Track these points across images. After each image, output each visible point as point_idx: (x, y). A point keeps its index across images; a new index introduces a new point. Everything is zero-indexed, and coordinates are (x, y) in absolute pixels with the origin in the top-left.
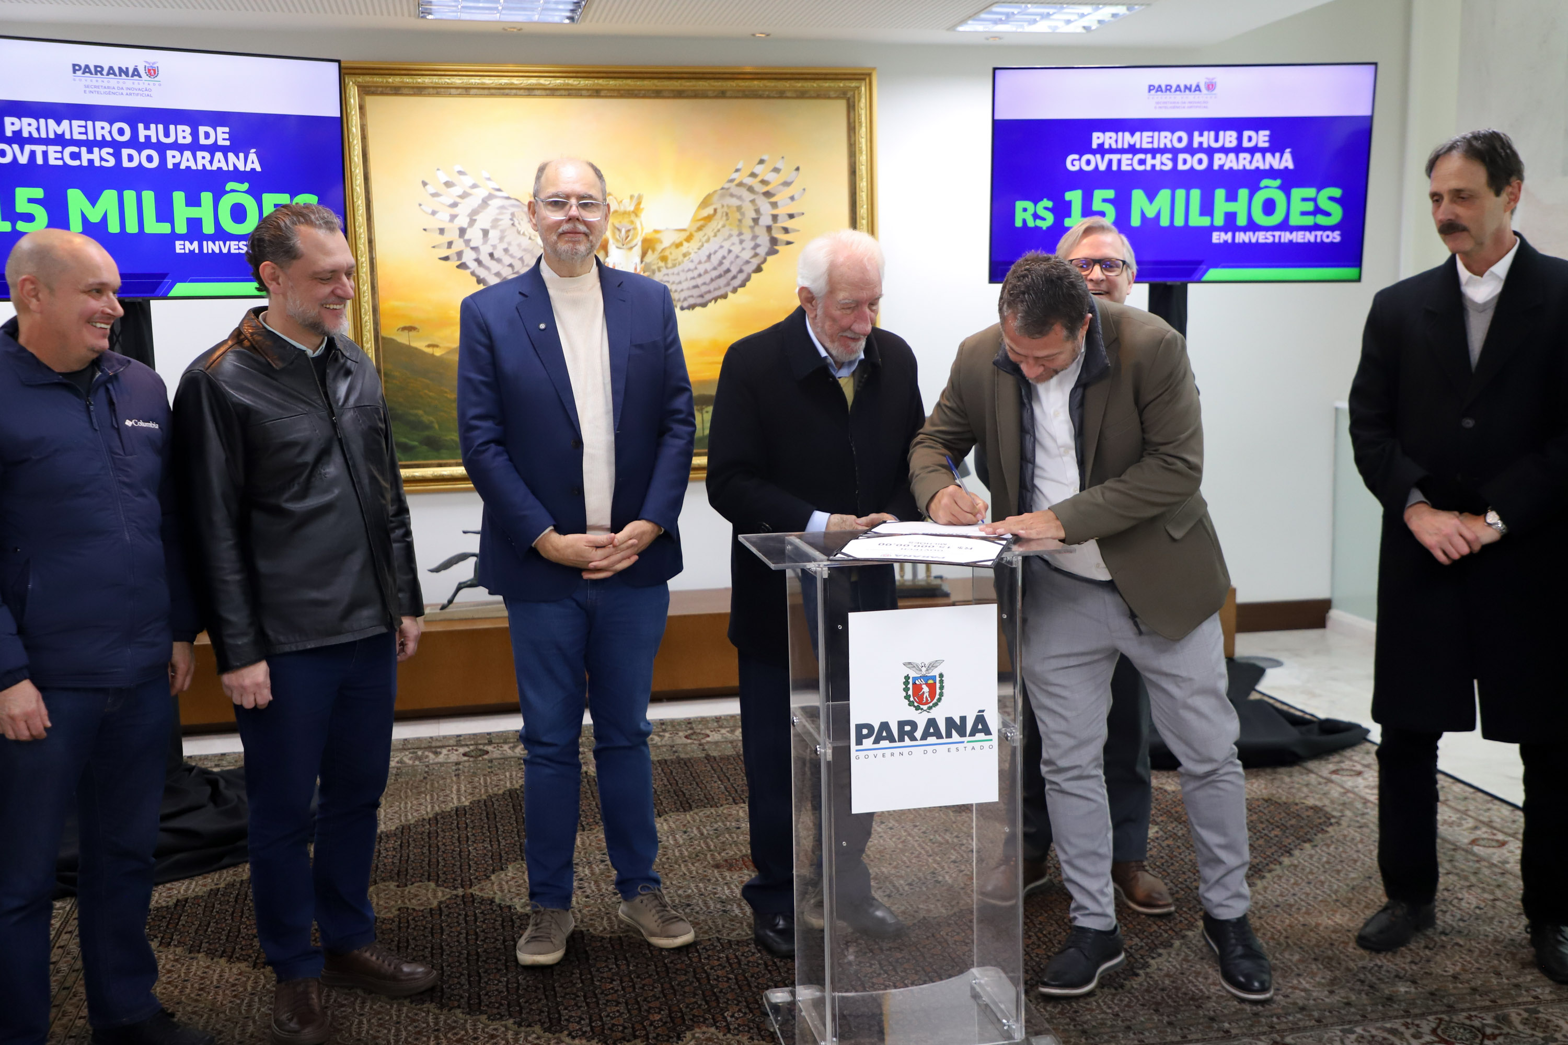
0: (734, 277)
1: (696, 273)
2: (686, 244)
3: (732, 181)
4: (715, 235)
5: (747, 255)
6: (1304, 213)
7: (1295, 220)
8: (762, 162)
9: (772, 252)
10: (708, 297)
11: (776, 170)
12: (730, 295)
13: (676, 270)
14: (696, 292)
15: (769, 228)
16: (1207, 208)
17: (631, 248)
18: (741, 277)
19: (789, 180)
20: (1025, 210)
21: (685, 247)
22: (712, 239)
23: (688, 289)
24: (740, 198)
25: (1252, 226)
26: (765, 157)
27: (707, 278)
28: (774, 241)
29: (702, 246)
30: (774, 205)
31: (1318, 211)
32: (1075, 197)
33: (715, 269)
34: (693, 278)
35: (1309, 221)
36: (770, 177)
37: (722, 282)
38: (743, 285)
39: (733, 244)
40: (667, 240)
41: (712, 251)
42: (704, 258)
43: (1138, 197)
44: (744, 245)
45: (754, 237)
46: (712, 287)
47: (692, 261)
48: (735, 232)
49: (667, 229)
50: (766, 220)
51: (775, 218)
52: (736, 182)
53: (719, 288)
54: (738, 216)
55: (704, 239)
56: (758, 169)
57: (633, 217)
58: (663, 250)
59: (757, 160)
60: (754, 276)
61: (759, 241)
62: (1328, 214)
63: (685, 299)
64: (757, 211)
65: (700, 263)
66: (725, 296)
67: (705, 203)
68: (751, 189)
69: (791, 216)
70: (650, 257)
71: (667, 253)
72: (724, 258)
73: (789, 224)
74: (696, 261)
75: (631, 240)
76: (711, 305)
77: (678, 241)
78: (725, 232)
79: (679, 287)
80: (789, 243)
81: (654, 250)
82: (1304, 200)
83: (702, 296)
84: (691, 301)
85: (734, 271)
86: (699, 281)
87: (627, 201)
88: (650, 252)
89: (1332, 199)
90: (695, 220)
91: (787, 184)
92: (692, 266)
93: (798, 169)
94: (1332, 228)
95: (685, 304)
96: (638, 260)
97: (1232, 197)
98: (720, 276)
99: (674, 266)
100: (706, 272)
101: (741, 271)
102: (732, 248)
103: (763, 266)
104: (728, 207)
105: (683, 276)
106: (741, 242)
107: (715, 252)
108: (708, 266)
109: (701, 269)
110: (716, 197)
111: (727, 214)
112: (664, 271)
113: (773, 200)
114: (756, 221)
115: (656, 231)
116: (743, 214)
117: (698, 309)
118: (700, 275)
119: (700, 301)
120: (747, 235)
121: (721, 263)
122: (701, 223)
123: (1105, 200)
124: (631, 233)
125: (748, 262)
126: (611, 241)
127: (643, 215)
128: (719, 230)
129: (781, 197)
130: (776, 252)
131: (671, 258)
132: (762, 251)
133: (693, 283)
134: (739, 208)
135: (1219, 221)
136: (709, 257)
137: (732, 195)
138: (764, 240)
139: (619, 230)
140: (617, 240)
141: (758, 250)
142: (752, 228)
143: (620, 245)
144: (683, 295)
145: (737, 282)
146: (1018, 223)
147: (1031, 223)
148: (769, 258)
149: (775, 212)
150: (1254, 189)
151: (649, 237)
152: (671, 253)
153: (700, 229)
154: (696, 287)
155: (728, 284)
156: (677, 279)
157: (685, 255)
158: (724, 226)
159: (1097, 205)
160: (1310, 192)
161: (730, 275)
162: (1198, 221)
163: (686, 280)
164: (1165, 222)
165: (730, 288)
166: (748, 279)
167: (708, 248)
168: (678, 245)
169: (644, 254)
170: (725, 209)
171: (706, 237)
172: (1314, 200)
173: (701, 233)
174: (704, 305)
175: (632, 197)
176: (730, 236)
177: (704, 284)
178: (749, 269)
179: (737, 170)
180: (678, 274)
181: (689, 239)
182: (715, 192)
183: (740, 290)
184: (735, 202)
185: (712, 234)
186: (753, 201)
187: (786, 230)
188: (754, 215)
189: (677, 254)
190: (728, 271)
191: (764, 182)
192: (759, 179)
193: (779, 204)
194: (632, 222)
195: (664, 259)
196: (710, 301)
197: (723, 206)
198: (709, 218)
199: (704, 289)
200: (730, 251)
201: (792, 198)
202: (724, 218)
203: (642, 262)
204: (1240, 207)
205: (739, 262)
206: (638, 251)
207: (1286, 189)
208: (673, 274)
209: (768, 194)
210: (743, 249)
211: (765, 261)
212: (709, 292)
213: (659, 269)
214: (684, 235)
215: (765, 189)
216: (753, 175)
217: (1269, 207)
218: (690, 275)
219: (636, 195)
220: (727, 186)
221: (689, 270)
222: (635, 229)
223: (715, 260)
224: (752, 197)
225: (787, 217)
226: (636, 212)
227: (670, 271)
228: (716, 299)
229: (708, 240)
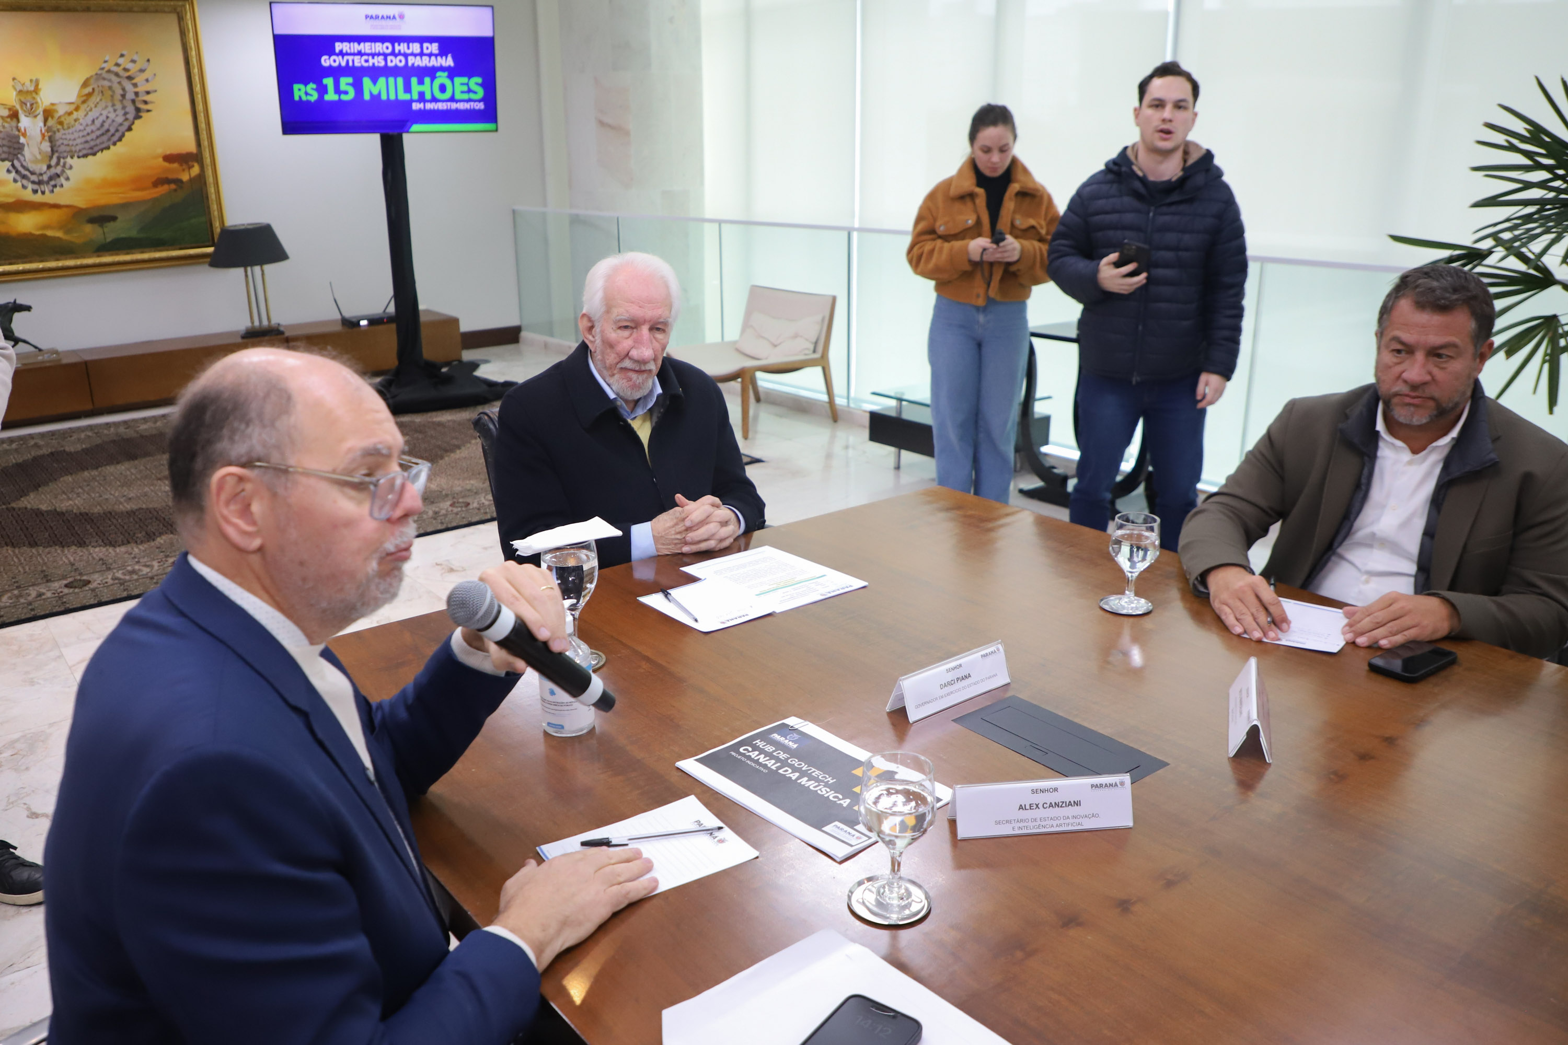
0: (113, 135)
1: (85, 133)
2: (75, 113)
3: (103, 69)
4: (96, 106)
5: (120, 119)
6: (462, 92)
7: (458, 96)
8: (122, 56)
9: (138, 117)
10: (96, 149)
11: (133, 61)
12: (112, 147)
13: (70, 131)
14: (87, 146)
15: (133, 101)
16: (408, 89)
17: (36, 116)
18: (118, 135)
19: (143, 68)
20: (300, 90)
21: (75, 115)
22: (93, 109)
23: (81, 143)
24: (110, 80)
25: (434, 100)
26: (124, 52)
27: (93, 136)
28: (138, 110)
29: (87, 113)
30: (135, 85)
31: (470, 91)
32: (329, 82)
33: (98, 129)
34: (83, 136)
35: (465, 96)
36: (129, 65)
37: (105, 138)
38: (120, 140)
39: (109, 112)
40: (61, 111)
41: (95, 117)
42: (90, 123)
43: (367, 82)
44: (117, 112)
45: (124, 108)
46: (98, 141)
47: (81, 124)
48: (110, 104)
49: (60, 103)
50: (130, 96)
51: (137, 94)
52: (106, 69)
53: (103, 143)
54: (110, 93)
55: (88, 109)
56: (121, 61)
57: (34, 95)
58: (59, 117)
59: (119, 55)
60: (127, 134)
61: (127, 110)
62: (475, 93)
63: (80, 151)
64: (124, 89)
65: (87, 125)
66: (108, 148)
67: (85, 84)
68: (117, 75)
69: (148, 93)
70: (51, 122)
71: (62, 119)
72: (104, 122)
73: (147, 98)
74: (84, 124)
75: (35, 111)
76: (99, 154)
77: (69, 111)
78: (102, 104)
79: (75, 143)
80: (148, 111)
81: (52, 117)
82: (462, 84)
83: (91, 148)
84: (85, 152)
85: (112, 130)
86: (89, 138)
87: (28, 83)
88: (50, 119)
89: (477, 84)
90: (79, 96)
91: (142, 71)
92: (82, 128)
93: (148, 60)
94: (479, 101)
95: (81, 154)
96: (42, 124)
97: (421, 82)
98: (103, 134)
99: (69, 128)
100: (92, 132)
101: (117, 130)
102: (109, 115)
103: (133, 127)
104: (102, 86)
105: (76, 135)
106: (115, 111)
107: (97, 118)
108: (93, 128)
109: (89, 130)
110: (92, 81)
111: (102, 92)
112: (62, 131)
113: (134, 81)
114: (123, 96)
115: (52, 104)
116: (114, 92)
117: (90, 157)
118: (88, 134)
119: (90, 151)
120: (119, 106)
121: (102, 125)
122: (84, 98)
123: (347, 84)
124: (34, 106)
125: (121, 125)
126: (20, 112)
127: (42, 94)
128: (98, 103)
129: (139, 79)
130: (140, 117)
131: (65, 123)
132: (131, 116)
133: (83, 140)
134: (110, 88)
135: (415, 96)
136: (93, 121)
137: (104, 79)
138: (131, 109)
139: (26, 105)
140: (25, 111)
141: (128, 116)
142: (121, 101)
143: (27, 114)
144: (78, 148)
145: (115, 138)
146: (296, 98)
147: (304, 98)
148: (137, 122)
149: (136, 90)
150: (433, 78)
151: (48, 108)
152: (65, 119)
153: (84, 102)
154: (87, 142)
155: (109, 140)
156: (72, 137)
157: (76, 120)
158: (101, 100)
159: (343, 87)
160: (465, 80)
161: (110, 134)
162: (403, 96)
163: (79, 137)
164: (384, 97)
165: (112, 142)
166: (123, 135)
167: (91, 115)
168: (70, 114)
169: (46, 121)
170: (100, 88)
171: (89, 108)
172: (467, 84)
173: (85, 105)
174: (94, 154)
175: (31, 81)
176: (106, 107)
177: (92, 140)
178: (122, 129)
179: (106, 62)
180: (72, 133)
181: (77, 109)
182: (92, 76)
183: (118, 144)
184: (106, 83)
185: (93, 106)
186: (119, 83)
187: (146, 102)
188: (121, 92)
189: (68, 120)
190: (108, 131)
191: (126, 70)
192: (122, 67)
193: (139, 84)
194: (34, 98)
195: (61, 123)
196: (98, 151)
197: (98, 86)
198: (90, 95)
199: (92, 143)
200: (107, 117)
201: (147, 80)
202: (101, 95)
203: (45, 125)
204: (426, 88)
205: (115, 124)
206: (40, 118)
207: (451, 77)
208: (69, 134)
209: (130, 78)
210: (117, 116)
211: (133, 123)
212: (96, 145)
213: (58, 130)
214: (73, 107)
215: (127, 74)
216: (117, 65)
217: (443, 88)
218: (81, 134)
219: (34, 79)
220: (100, 72)
221: (80, 131)
222: (37, 103)
223: (98, 123)
224: (118, 80)
225: (145, 93)
226: (36, 90)
227: (67, 132)
228: (102, 150)
229: (91, 110)
